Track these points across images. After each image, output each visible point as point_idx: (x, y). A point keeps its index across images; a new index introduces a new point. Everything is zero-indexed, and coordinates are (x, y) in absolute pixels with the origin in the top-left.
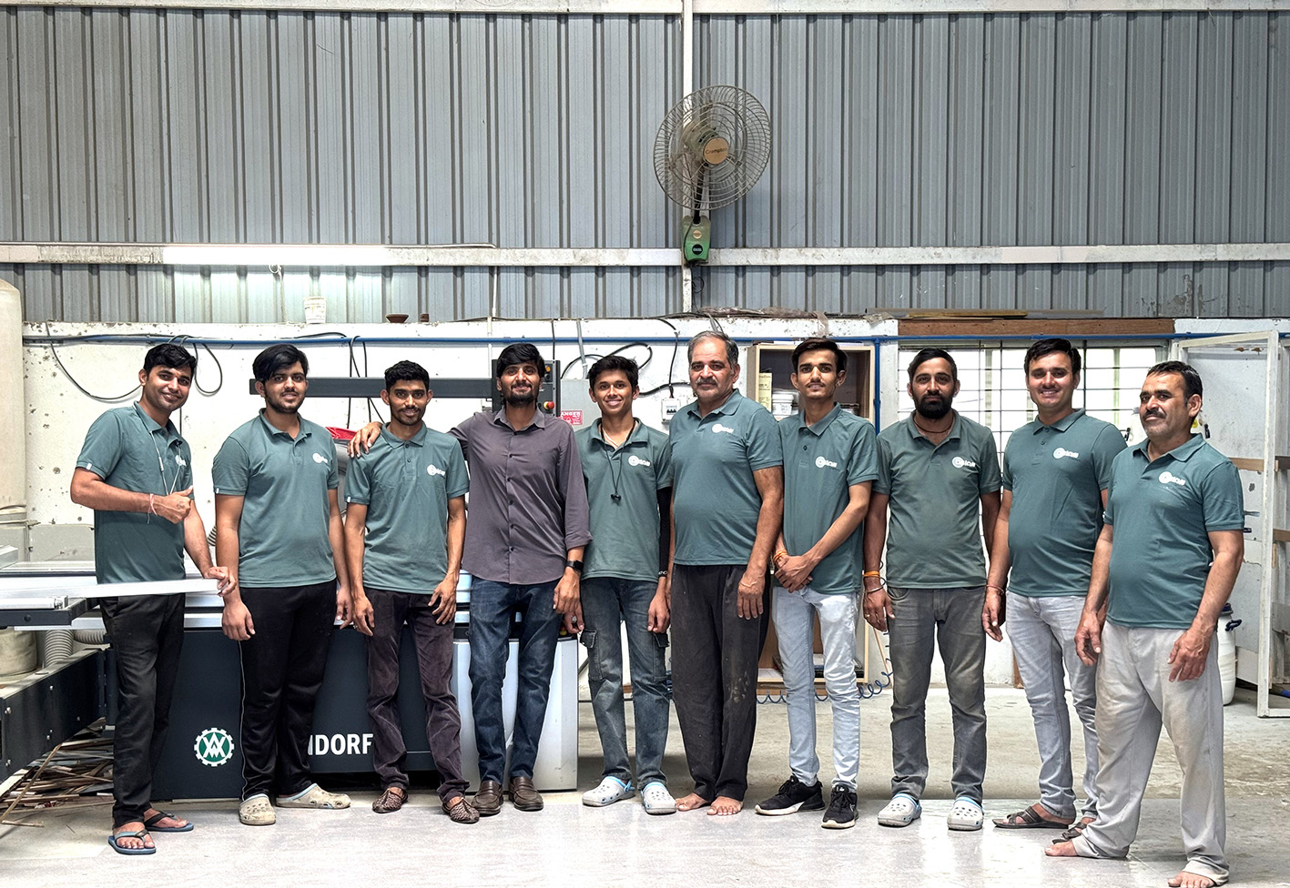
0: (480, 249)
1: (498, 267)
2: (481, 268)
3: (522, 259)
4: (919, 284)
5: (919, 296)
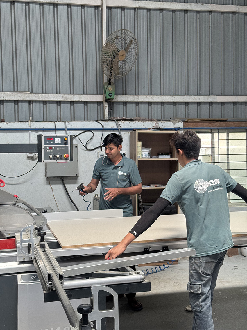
0: (25, 94)
1: (32, 101)
2: (25, 102)
3: (42, 98)
4: (188, 109)
5: (188, 113)
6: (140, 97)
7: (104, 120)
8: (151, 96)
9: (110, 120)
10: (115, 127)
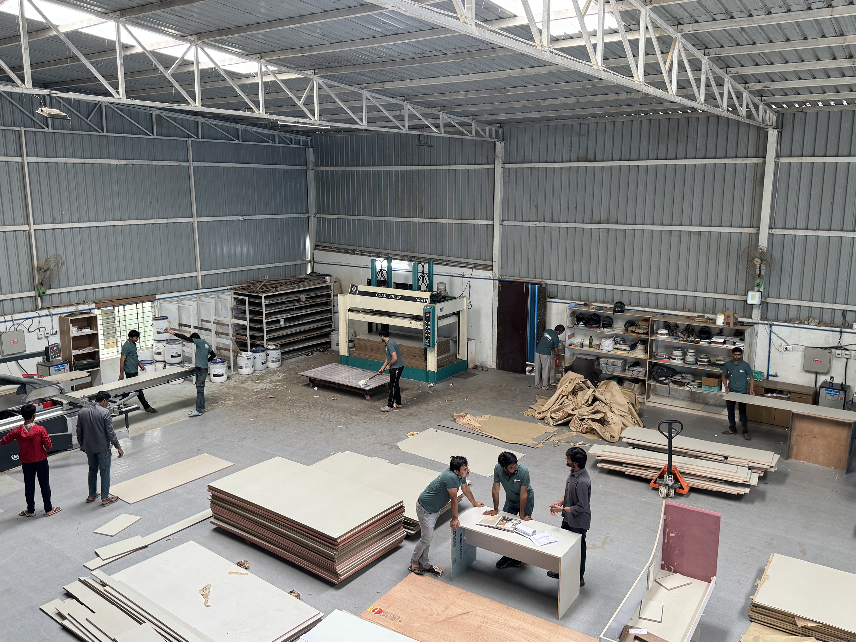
4: (95, 292)
5: (96, 295)
6: (62, 289)
7: (39, 310)
8: (70, 288)
9: (43, 308)
10: (48, 314)
